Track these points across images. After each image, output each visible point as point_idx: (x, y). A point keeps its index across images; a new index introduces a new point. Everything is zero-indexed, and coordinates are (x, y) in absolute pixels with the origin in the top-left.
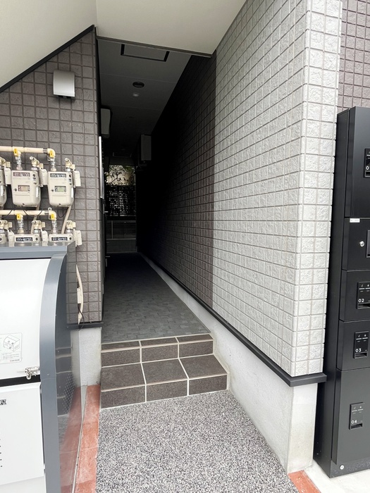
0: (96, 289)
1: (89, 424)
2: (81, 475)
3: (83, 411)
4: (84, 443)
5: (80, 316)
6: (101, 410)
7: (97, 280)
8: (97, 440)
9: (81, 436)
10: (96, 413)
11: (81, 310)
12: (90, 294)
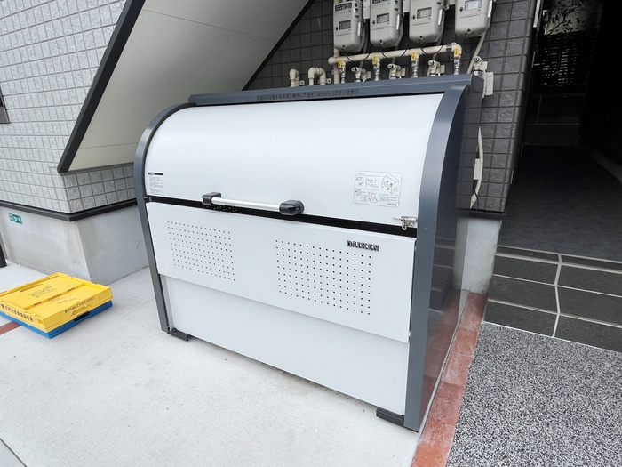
0: (503, 165)
1: (466, 330)
2: (448, 375)
3: (460, 314)
4: (455, 347)
5: (474, 199)
6: (483, 322)
7: (506, 151)
8: (473, 351)
9: (454, 338)
10: (477, 323)
11: (477, 191)
12: (492, 170)
